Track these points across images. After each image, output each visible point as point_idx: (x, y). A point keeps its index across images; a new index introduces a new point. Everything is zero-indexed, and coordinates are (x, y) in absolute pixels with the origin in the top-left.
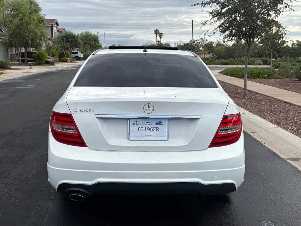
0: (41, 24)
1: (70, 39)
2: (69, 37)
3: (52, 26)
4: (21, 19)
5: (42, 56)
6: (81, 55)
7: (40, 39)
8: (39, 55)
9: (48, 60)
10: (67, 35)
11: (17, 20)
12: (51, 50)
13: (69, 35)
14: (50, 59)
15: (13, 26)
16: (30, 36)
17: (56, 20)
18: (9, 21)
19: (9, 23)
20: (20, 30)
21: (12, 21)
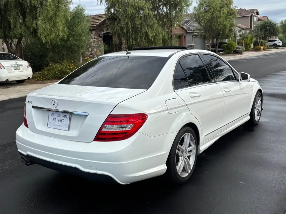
0: (230, 17)
1: (268, 27)
2: (267, 26)
3: (252, 16)
4: (213, 14)
5: (231, 46)
6: (279, 42)
7: (231, 31)
8: (228, 45)
9: (237, 49)
10: (265, 24)
11: (209, 15)
12: (245, 40)
13: (267, 23)
14: (239, 48)
15: (205, 21)
16: (219, 28)
17: (257, 9)
18: (202, 16)
19: (202, 18)
20: (211, 23)
21: (204, 16)
